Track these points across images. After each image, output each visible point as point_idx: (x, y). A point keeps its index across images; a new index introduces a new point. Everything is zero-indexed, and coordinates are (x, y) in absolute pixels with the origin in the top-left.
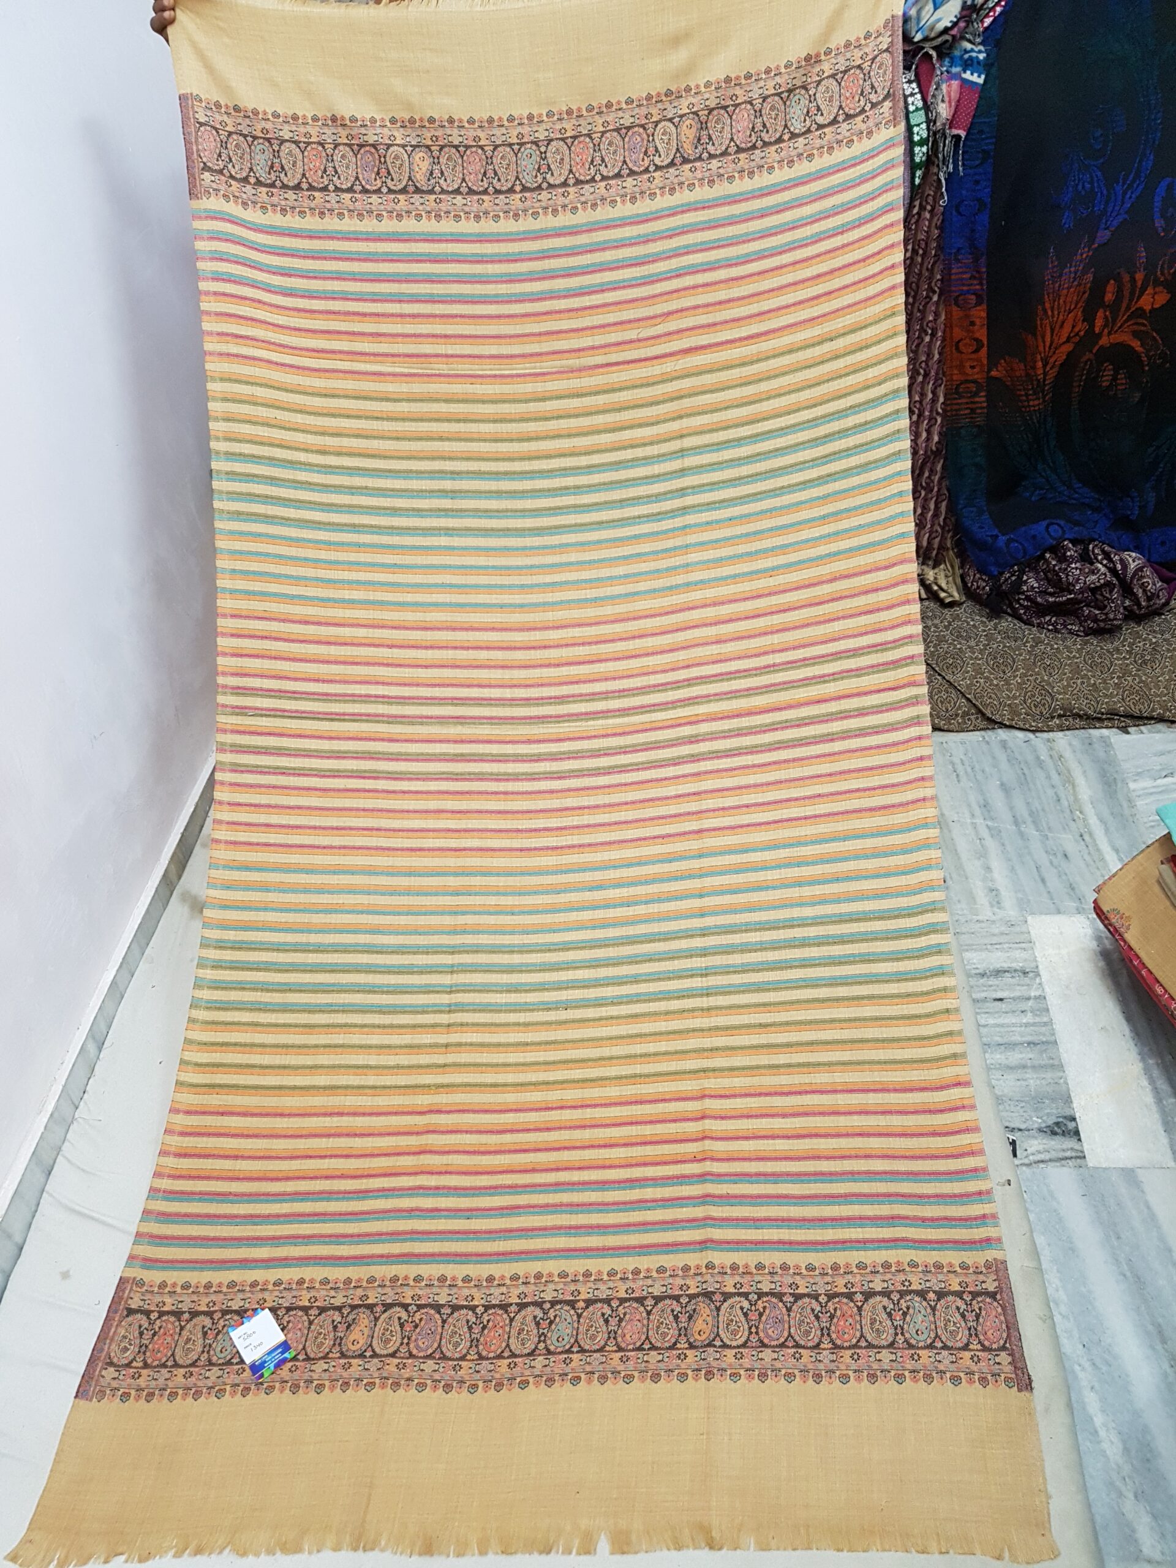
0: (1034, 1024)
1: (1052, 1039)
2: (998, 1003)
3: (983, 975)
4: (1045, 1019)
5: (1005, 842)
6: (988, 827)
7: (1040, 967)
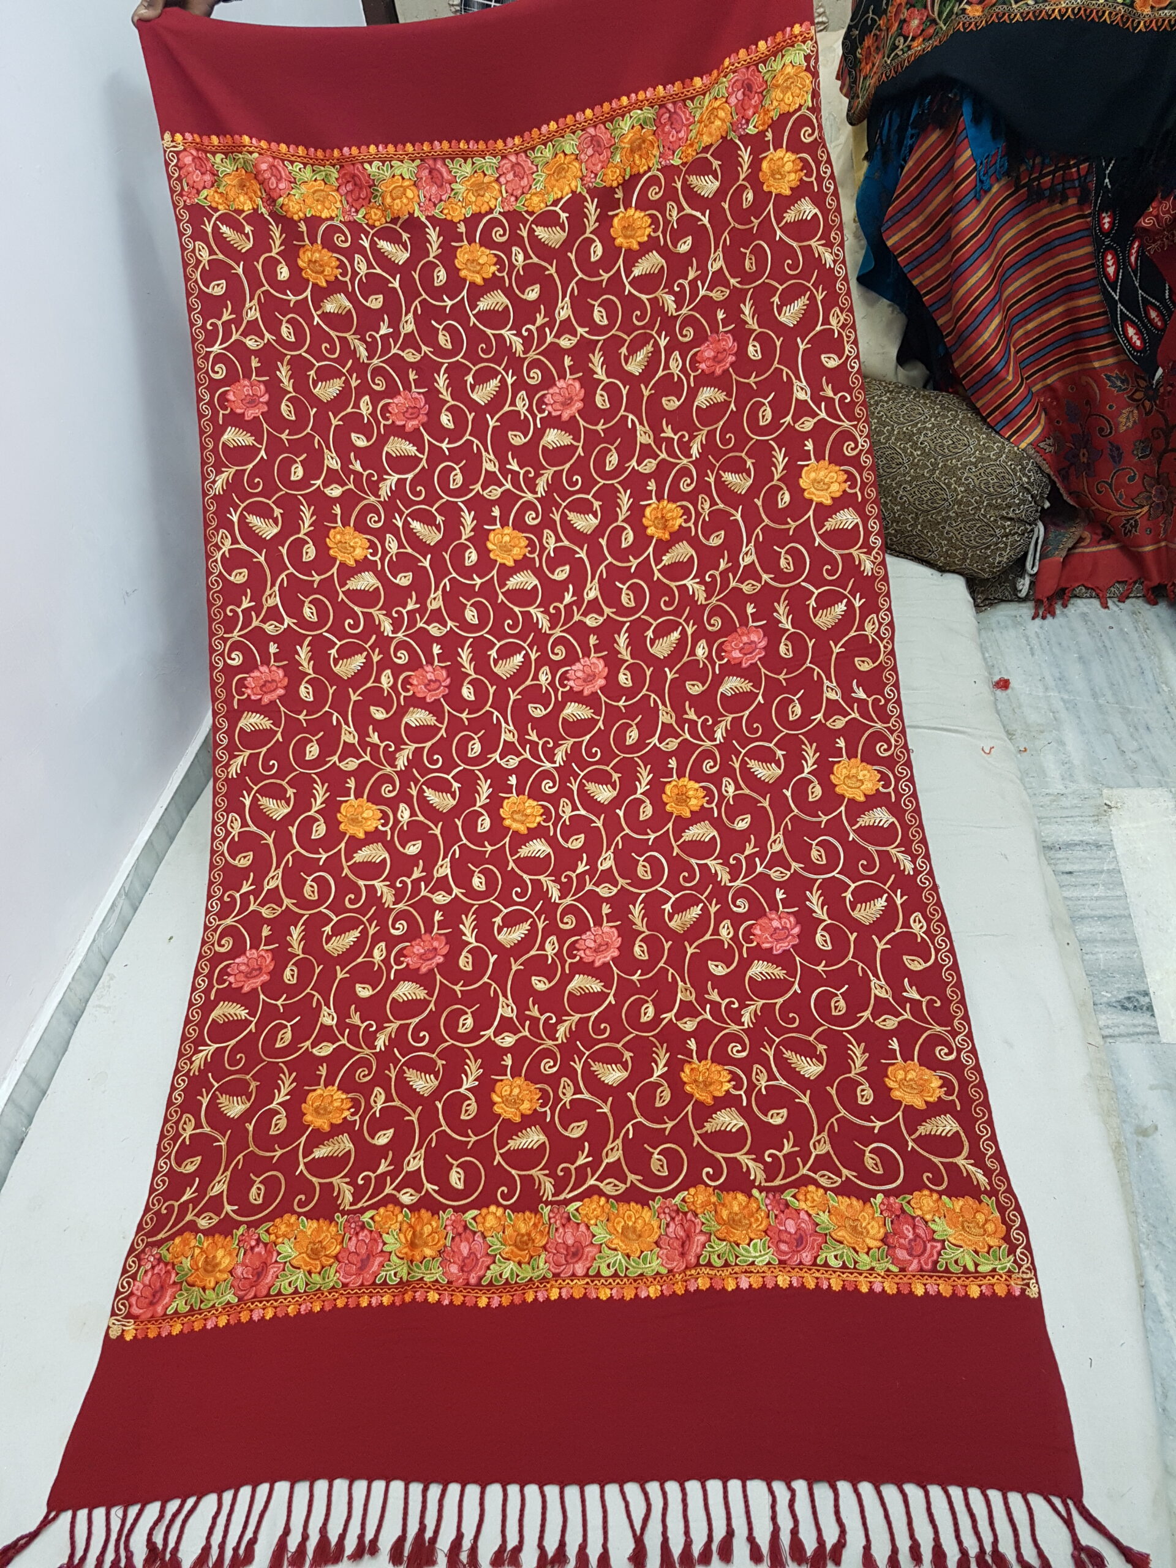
0: (1106, 898)
1: (1126, 913)
2: (1066, 876)
3: (1051, 848)
4: (1119, 893)
5: (1082, 715)
6: (1062, 699)
7: (1115, 840)
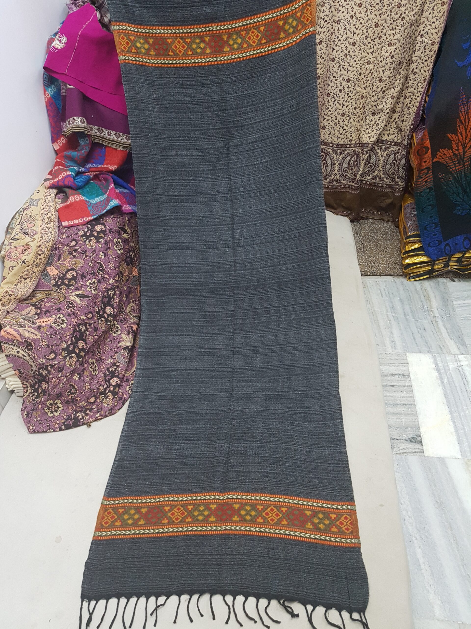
0: (406, 397)
1: (413, 403)
2: (391, 387)
3: (386, 376)
4: (411, 395)
5: (400, 323)
6: (393, 316)
7: (411, 374)
